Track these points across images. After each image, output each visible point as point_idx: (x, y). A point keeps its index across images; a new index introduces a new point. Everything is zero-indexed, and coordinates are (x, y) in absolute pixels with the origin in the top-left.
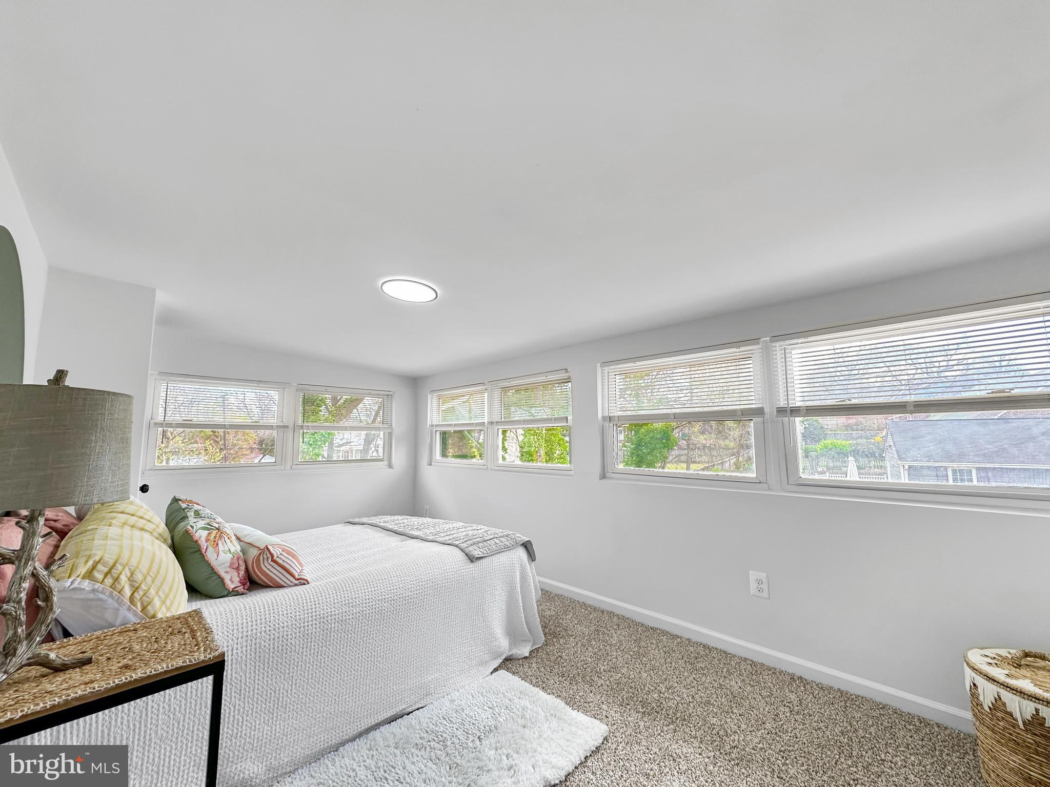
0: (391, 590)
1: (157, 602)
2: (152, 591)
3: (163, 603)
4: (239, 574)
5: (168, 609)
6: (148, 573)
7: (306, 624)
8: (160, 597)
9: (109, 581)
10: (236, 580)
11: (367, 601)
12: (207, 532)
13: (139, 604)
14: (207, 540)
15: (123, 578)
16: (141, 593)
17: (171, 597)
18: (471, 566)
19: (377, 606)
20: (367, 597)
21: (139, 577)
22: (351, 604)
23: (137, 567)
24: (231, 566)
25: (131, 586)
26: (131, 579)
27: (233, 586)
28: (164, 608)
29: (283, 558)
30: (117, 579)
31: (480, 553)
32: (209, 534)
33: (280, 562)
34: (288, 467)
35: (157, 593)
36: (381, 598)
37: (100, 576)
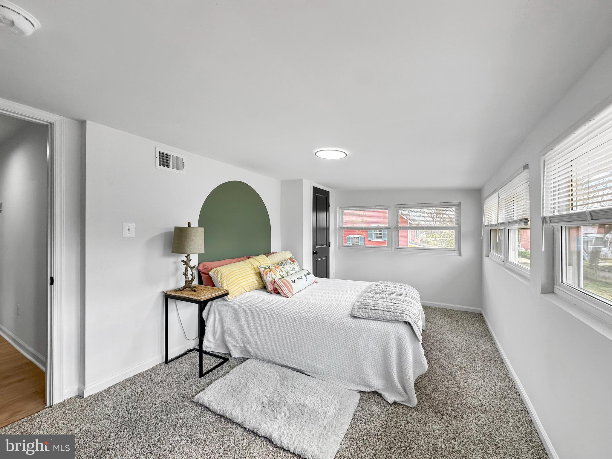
0: (301, 312)
1: (225, 284)
2: (225, 281)
3: (227, 285)
4: (273, 286)
5: (228, 287)
6: (226, 276)
7: (267, 310)
8: (226, 283)
9: (216, 275)
10: (272, 288)
11: (290, 312)
12: (264, 269)
13: (221, 283)
14: (263, 272)
15: (219, 275)
16: (222, 280)
17: (231, 284)
18: (351, 320)
19: (293, 316)
20: (290, 310)
21: (223, 276)
22: (283, 310)
23: (223, 273)
24: (271, 282)
25: (221, 278)
26: (221, 276)
27: (270, 290)
28: (227, 287)
29: (281, 284)
30: (218, 275)
31: (359, 314)
32: (265, 270)
33: (280, 286)
34: (393, 249)
35: (226, 282)
36: (295, 313)
37: (215, 273)
